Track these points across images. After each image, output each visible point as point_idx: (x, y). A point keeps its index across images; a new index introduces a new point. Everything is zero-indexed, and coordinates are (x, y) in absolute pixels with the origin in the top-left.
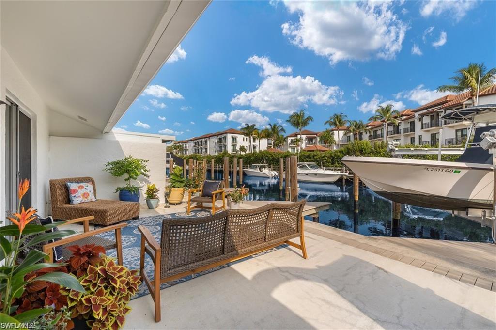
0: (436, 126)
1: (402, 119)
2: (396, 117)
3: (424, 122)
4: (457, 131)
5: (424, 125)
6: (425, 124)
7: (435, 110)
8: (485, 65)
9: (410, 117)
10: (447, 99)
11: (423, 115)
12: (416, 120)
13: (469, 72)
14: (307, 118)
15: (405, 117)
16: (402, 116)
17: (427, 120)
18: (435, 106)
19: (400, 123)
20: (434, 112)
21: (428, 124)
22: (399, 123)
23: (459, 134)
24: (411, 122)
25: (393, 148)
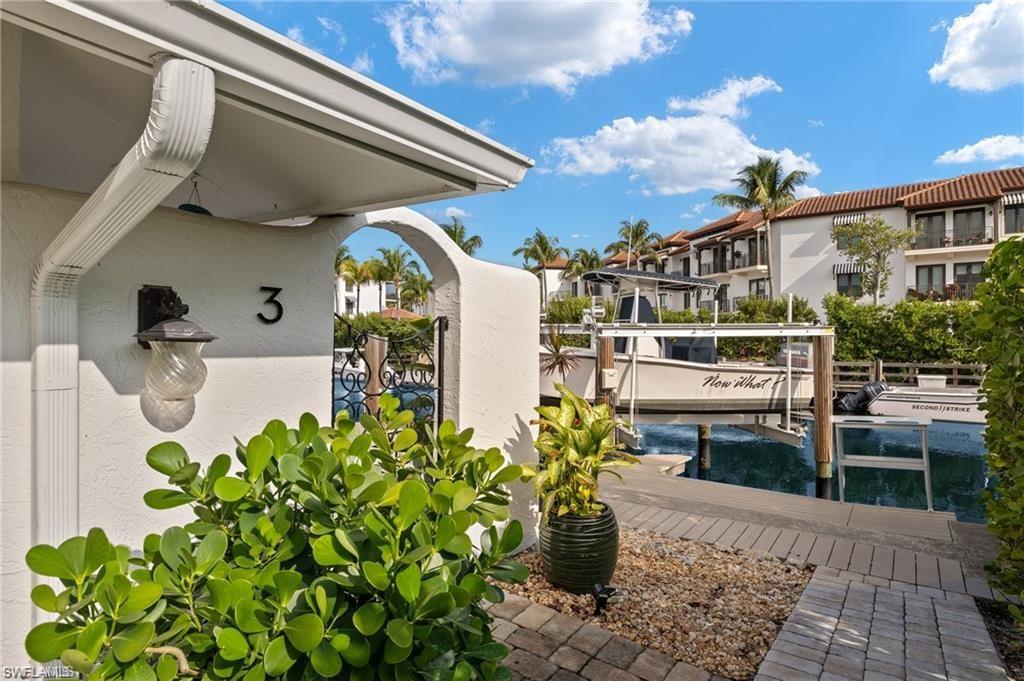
0: (722, 271)
1: (670, 252)
2: (657, 248)
3: (702, 262)
4: (751, 282)
5: (703, 268)
6: (705, 265)
7: (718, 239)
8: (782, 164)
9: (682, 247)
10: (738, 220)
11: (700, 248)
12: (691, 256)
13: (759, 173)
14: (472, 239)
15: (674, 249)
16: (670, 245)
17: (707, 257)
18: (720, 230)
19: (667, 259)
20: (716, 243)
21: (709, 266)
22: (664, 260)
23: (754, 286)
24: (685, 259)
25: (592, 322)
